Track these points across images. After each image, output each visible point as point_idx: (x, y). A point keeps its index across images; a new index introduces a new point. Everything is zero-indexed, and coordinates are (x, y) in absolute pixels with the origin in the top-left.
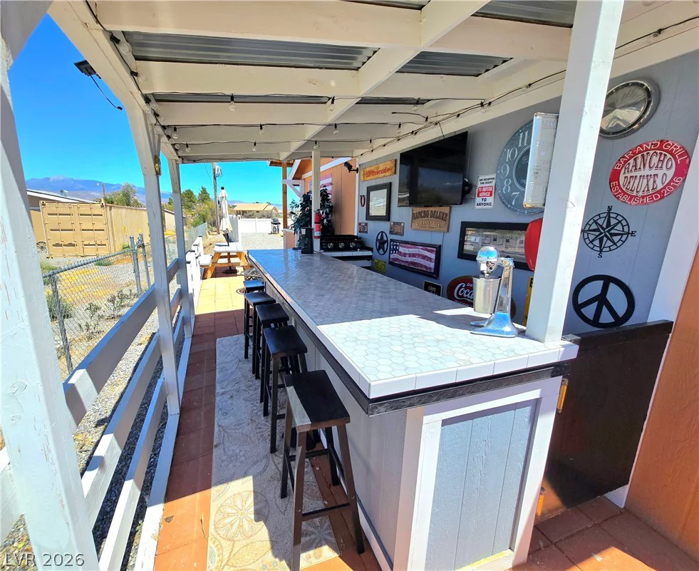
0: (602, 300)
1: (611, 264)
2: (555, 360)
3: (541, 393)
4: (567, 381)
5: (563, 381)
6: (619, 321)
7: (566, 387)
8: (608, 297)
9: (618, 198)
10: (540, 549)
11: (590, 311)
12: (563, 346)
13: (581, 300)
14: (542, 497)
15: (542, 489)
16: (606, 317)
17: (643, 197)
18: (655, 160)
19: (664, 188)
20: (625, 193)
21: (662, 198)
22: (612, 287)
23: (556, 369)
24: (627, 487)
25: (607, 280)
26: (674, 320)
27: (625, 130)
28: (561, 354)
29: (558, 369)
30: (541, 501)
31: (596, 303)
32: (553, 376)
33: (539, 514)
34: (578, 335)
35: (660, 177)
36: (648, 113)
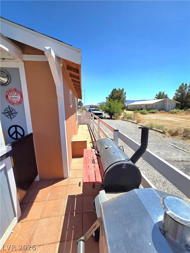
0: (16, 132)
1: (15, 121)
2: (6, 153)
3: (5, 164)
4: (12, 157)
5: (11, 158)
6: (22, 136)
7: (12, 159)
8: (17, 131)
9: (10, 103)
10: (24, 208)
11: (14, 136)
12: (6, 148)
13: (11, 134)
14: (18, 193)
15: (17, 191)
16: (19, 136)
17: (16, 103)
18: (15, 93)
19: (20, 101)
20: (12, 102)
21: (20, 103)
22: (18, 128)
23: (7, 155)
24: (38, 175)
25: (16, 126)
26: (32, 132)
27: (5, 84)
28: (6, 150)
29: (8, 155)
30: (19, 195)
31: (15, 133)
32: (7, 158)
33: (19, 198)
34: (10, 143)
35: (18, 98)
36: (9, 81)
